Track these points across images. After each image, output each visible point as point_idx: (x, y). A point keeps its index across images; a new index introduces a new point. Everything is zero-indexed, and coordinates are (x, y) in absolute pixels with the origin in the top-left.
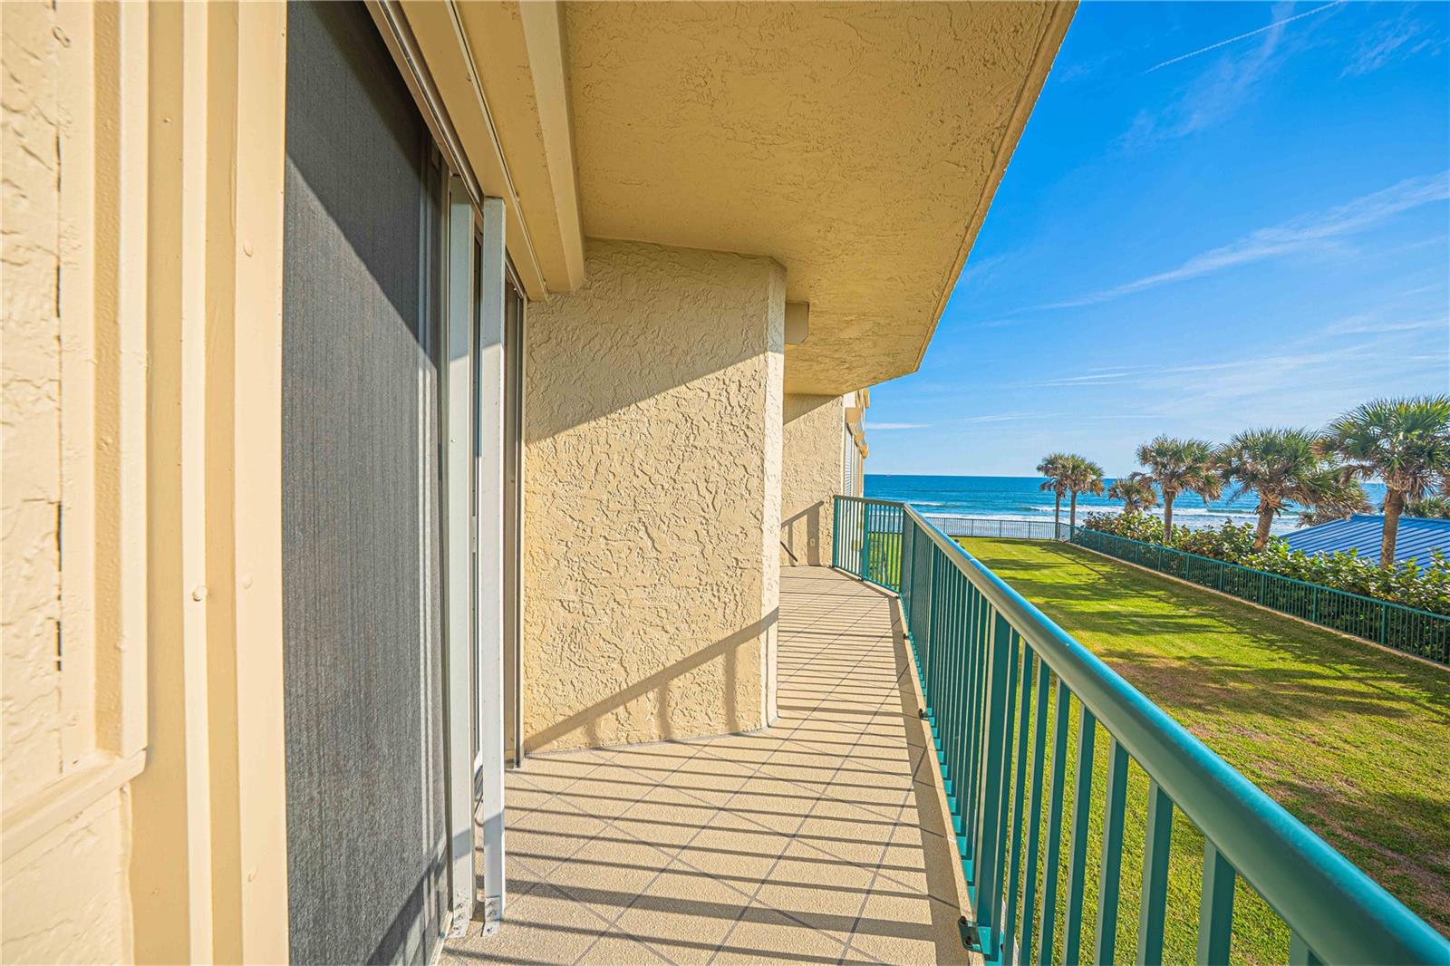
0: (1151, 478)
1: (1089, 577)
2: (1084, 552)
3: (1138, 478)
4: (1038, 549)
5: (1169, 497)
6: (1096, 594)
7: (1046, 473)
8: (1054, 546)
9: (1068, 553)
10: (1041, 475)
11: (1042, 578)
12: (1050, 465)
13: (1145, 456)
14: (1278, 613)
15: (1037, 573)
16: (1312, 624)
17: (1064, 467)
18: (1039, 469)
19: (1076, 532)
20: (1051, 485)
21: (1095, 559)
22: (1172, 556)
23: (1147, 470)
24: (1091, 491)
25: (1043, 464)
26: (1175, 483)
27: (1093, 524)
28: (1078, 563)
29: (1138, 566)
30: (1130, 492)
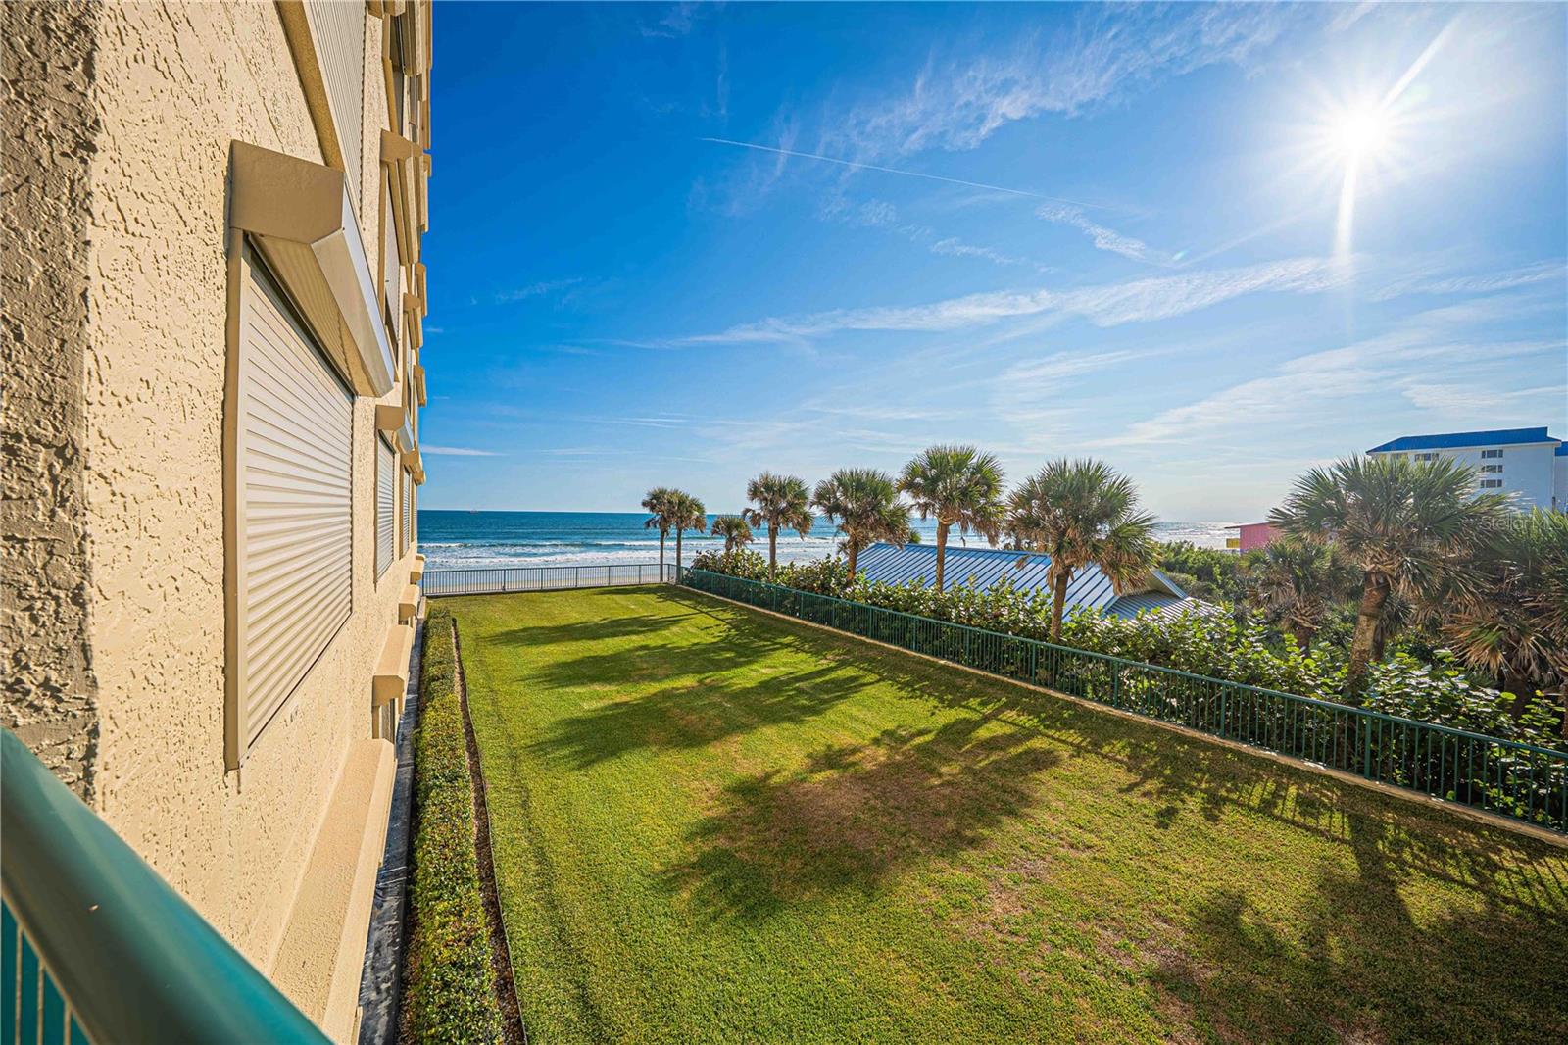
0: (759, 514)
1: (720, 629)
2: (699, 595)
3: (749, 514)
4: (652, 597)
5: (773, 534)
6: (741, 655)
7: (652, 508)
8: (665, 591)
9: (684, 599)
10: (646, 511)
11: (675, 639)
12: (656, 500)
13: (754, 492)
14: (886, 645)
15: (666, 633)
16: (914, 653)
17: (670, 502)
18: (644, 504)
19: (685, 572)
20: (656, 522)
21: (713, 604)
22: (784, 595)
23: (756, 506)
24: (696, 528)
25: (647, 498)
26: (781, 519)
27: (701, 563)
28: (701, 612)
29: (753, 607)
30: (729, 528)
